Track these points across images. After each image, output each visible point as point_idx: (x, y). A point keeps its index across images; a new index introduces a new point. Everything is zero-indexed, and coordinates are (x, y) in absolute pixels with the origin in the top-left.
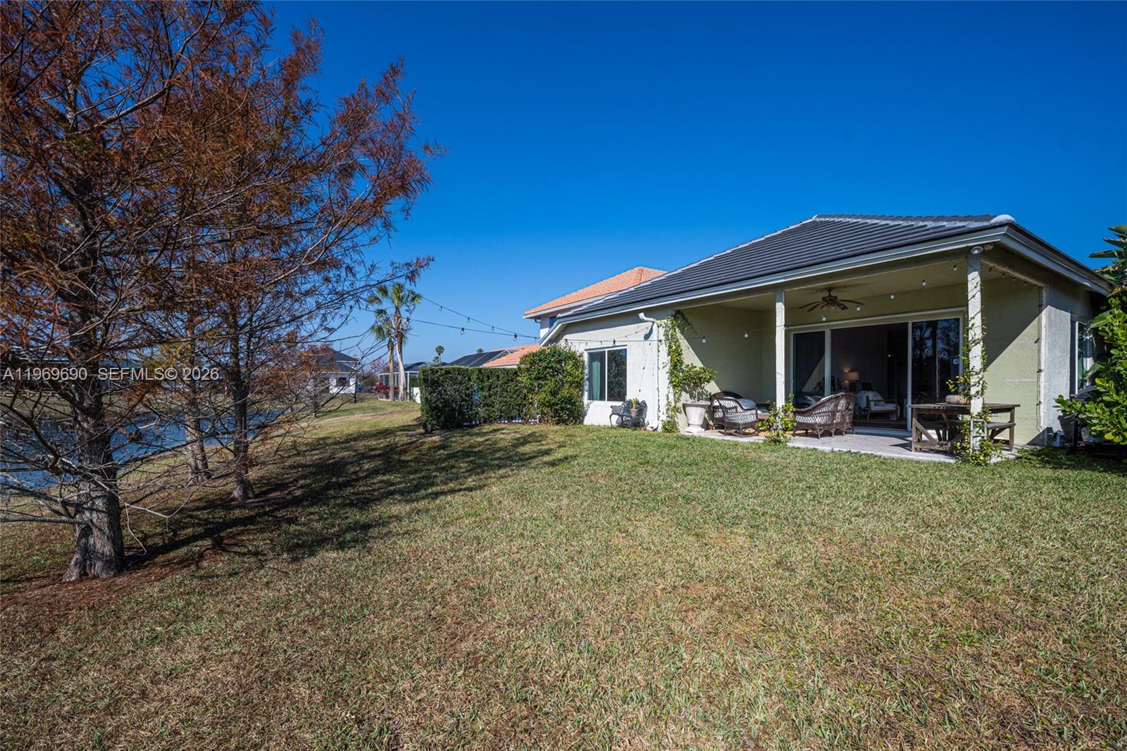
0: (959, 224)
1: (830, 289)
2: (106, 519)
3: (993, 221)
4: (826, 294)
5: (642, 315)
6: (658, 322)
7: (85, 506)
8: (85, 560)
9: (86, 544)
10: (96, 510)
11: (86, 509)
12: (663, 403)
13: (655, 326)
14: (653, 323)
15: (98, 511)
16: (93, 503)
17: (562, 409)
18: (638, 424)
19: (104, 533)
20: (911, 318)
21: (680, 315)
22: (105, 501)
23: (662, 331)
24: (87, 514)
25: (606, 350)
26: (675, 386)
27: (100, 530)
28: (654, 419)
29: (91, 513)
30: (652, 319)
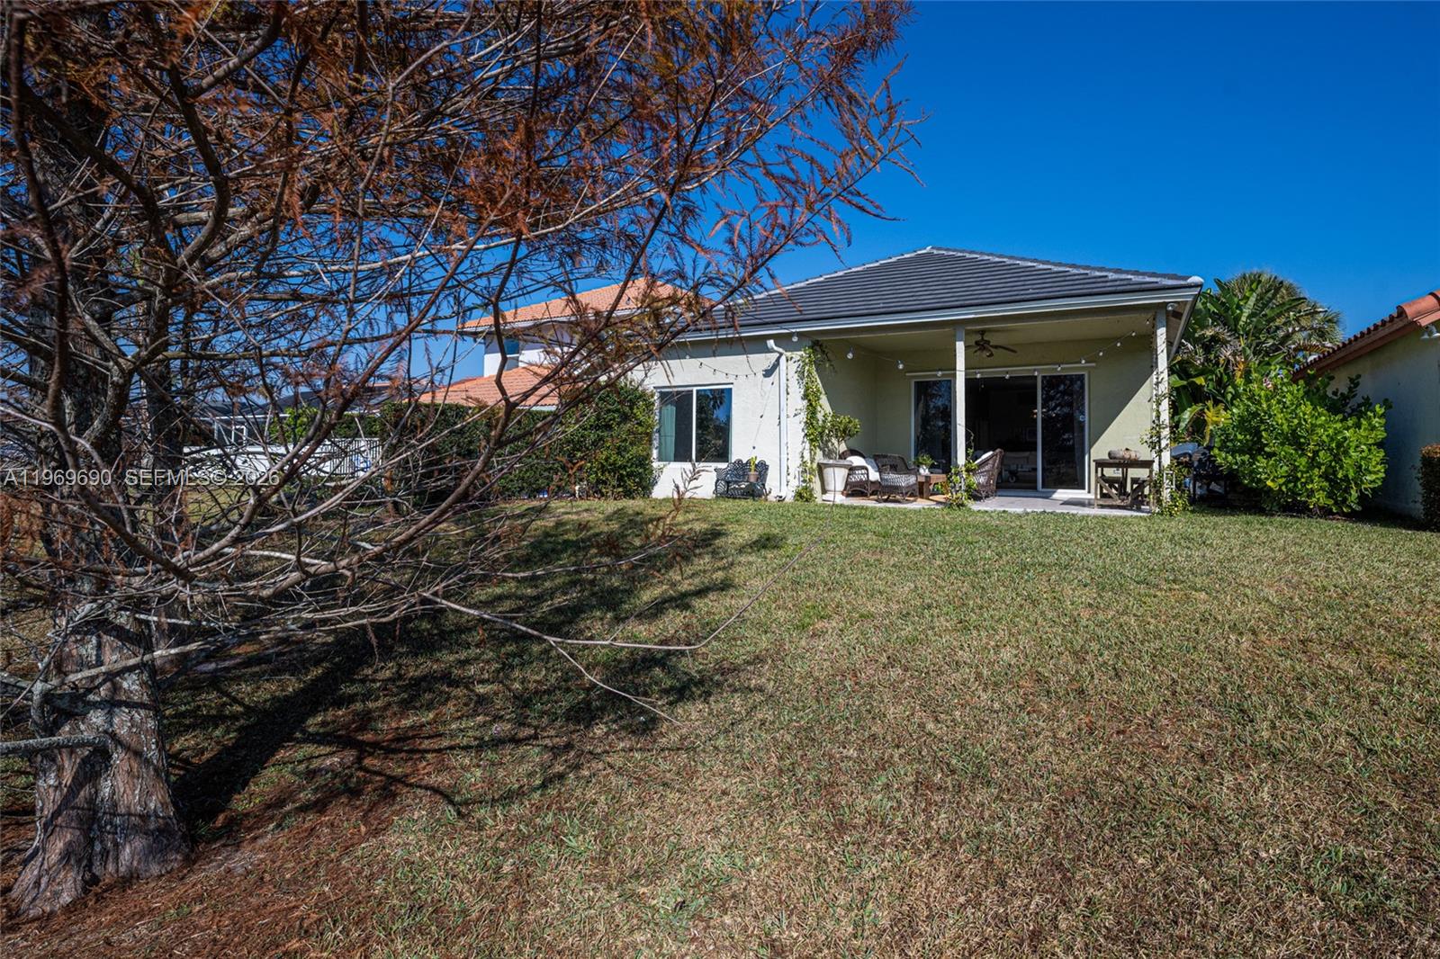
0: (1148, 279)
1: (983, 332)
2: (151, 724)
3: (1190, 281)
4: (978, 338)
5: (771, 343)
6: (789, 354)
7: (91, 697)
8: (91, 842)
9: (91, 801)
10: (127, 704)
11: (95, 705)
12: (795, 464)
13: (783, 359)
14: (781, 354)
15: (132, 705)
16: (116, 688)
17: (629, 475)
18: (754, 493)
19: (148, 762)
20: (1039, 372)
21: (820, 347)
22: (145, 677)
23: (793, 367)
24: (97, 718)
25: (695, 389)
26: (812, 440)
27: (138, 754)
28: (780, 485)
29: (110, 714)
30: (781, 350)
